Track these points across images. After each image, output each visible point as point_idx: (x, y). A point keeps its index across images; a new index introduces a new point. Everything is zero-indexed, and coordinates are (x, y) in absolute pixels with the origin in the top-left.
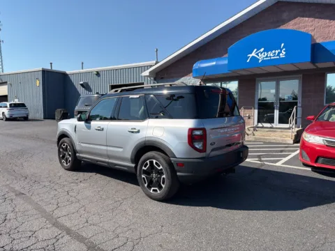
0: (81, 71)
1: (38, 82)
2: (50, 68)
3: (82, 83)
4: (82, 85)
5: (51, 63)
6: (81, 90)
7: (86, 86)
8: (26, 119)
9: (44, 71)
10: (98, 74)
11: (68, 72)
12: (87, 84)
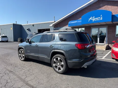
0: (27, 24)
1: (11, 28)
2: (16, 23)
3: (27, 28)
4: (27, 29)
5: (16, 22)
6: (27, 31)
7: (29, 30)
8: (7, 41)
9: (14, 25)
10: (33, 25)
11: (22, 25)
12: (29, 29)
